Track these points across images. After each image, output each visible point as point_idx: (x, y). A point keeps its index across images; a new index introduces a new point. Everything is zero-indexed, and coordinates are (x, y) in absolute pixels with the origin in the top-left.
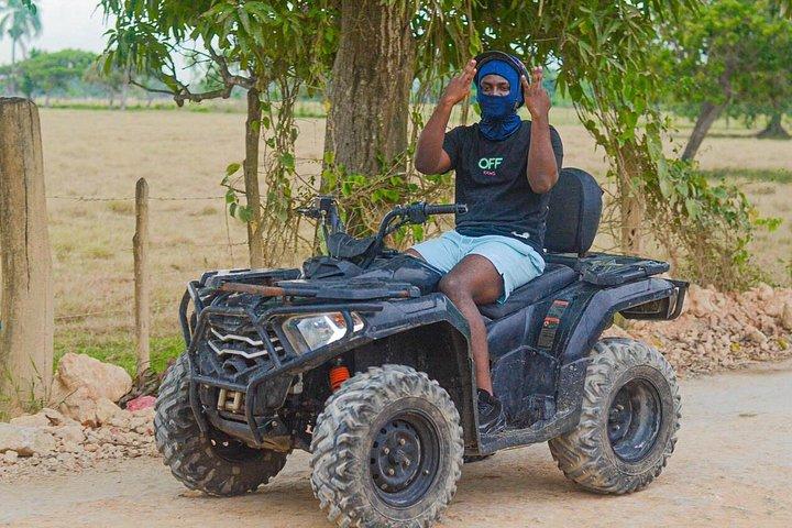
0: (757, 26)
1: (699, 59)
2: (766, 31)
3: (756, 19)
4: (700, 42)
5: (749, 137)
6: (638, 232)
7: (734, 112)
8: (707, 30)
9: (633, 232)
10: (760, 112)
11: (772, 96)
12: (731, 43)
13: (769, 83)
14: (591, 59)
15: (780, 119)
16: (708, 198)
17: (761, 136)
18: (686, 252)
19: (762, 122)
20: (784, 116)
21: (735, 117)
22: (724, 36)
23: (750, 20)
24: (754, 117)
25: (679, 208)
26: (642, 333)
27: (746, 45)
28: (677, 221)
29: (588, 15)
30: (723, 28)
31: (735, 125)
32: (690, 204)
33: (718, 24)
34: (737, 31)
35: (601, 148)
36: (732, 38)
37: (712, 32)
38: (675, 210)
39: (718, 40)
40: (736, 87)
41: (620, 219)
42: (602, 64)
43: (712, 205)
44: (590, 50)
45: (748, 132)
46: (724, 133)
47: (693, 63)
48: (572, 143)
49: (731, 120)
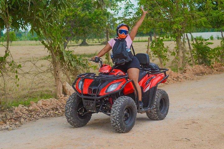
0: (79, 14)
1: (64, 25)
2: (81, 16)
3: (79, 12)
4: (64, 20)
5: (77, 46)
6: (59, 72)
7: (72, 39)
8: (65, 16)
9: (57, 72)
10: (80, 39)
11: (84, 34)
12: (72, 20)
13: (83, 30)
14: (43, 23)
15: (85, 40)
16: (77, 61)
17: (80, 45)
18: (72, 76)
19: (80, 41)
20: (86, 40)
21: (73, 41)
22: (70, 18)
23: (77, 13)
24: (78, 40)
25: (70, 64)
26: (62, 100)
27: (76, 20)
28: (69, 68)
29: (41, 10)
30: (69, 15)
31: (73, 42)
32: (72, 63)
33: (68, 14)
34: (73, 16)
35: (46, 49)
36: (72, 18)
37: (67, 17)
38: (68, 65)
39: (69, 19)
40: (74, 32)
41: (53, 68)
42: (47, 24)
43: (78, 63)
44: (43, 20)
45: (77, 44)
46: (70, 45)
47: (62, 25)
48: (28, 50)
49: (72, 41)
